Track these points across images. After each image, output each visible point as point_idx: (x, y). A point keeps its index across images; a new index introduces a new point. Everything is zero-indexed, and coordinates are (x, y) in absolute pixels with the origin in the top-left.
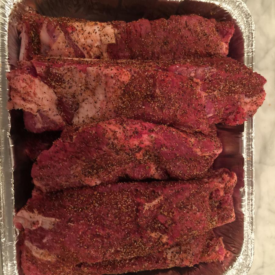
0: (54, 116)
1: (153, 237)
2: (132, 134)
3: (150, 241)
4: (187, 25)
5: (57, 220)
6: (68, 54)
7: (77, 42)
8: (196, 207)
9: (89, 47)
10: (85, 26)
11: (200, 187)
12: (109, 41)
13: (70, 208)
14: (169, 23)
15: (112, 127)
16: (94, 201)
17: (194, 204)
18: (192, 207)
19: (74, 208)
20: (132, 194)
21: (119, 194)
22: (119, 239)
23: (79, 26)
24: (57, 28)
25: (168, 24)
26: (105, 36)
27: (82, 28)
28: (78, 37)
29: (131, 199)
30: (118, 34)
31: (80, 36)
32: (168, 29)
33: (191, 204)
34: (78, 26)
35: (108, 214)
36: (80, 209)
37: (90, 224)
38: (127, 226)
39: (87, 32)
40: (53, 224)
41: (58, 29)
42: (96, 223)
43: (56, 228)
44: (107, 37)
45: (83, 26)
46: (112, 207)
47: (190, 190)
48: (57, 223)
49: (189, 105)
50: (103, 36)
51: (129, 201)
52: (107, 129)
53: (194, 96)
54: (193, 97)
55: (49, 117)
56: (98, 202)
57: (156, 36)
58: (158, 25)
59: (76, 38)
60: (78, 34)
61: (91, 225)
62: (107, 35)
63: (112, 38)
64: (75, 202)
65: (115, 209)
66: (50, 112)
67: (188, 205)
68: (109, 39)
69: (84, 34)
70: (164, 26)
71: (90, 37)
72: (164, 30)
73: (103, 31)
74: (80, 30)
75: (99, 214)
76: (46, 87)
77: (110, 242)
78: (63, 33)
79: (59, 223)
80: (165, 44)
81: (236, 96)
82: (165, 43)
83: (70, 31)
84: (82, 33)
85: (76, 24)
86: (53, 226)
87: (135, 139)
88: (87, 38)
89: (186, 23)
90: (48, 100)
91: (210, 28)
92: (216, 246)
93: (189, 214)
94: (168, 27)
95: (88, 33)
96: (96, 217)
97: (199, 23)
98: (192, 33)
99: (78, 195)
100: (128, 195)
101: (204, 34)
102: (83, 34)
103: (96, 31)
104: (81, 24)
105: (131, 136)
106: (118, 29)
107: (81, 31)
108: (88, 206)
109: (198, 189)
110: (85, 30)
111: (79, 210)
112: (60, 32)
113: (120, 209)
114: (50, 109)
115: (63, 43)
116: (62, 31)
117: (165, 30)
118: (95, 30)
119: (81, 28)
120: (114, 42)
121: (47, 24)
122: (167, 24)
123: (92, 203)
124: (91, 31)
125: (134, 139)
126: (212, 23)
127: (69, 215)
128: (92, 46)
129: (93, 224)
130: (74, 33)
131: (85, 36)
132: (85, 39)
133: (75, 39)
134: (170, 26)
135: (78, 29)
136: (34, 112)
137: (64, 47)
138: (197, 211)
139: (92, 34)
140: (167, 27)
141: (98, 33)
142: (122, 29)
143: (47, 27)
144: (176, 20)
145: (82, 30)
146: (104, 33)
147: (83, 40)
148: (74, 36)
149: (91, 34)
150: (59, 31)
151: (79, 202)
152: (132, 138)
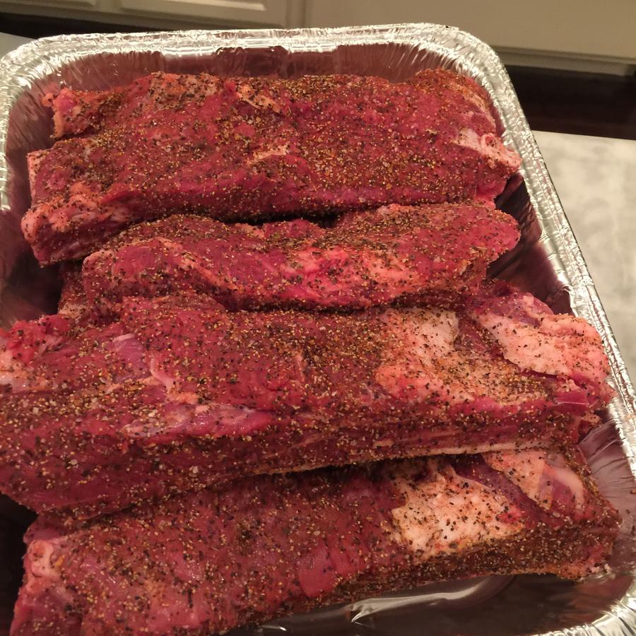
0: (501, 324)
1: (268, 99)
2: (345, 269)
3: (276, 92)
4: (187, 593)
5: (456, 142)
6: (503, 458)
7: (489, 493)
8: (163, 150)
9: (453, 492)
10: (479, 534)
11: (152, 186)
12: (411, 509)
13: (434, 163)
14: (243, 595)
15: (396, 275)
16: (391, 171)
17: (167, 154)
18: (173, 149)
19: (426, 163)
20: (314, 177)
21: (342, 179)
22: (337, 101)
23: (495, 529)
24: (550, 502)
25: (246, 592)
26: (425, 519)
27: (485, 527)
28: (488, 504)
29: (316, 168)
30: (389, 533)
31: (483, 508)
32: (245, 576)
33: (175, 154)
34: (498, 528)
35: (363, 146)
36: (415, 159)
37: (395, 132)
38: (320, 126)
39: (470, 521)
40: (462, 137)
41: (546, 501)
42: (385, 131)
43: (456, 130)
44: (420, 517)
45: (483, 532)
46: (355, 157)
47: (180, 179)
48: (454, 136)
49: (200, 343)
50: (428, 518)
51: (321, 165)
52: (407, 269)
53: (186, 363)
54: (189, 362)
55: (511, 320)
56: (383, 168)
57: (279, 551)
58: (278, 582)
59: (492, 500)
60: (491, 510)
61: (393, 131)
62: (420, 523)
63: (406, 517)
64: (425, 175)
65: (349, 154)
66: (512, 327)
67: (183, 152)
68: (410, 513)
69: (477, 515)
70: (257, 584)
71: (461, 511)
72: (256, 573)
73: (432, 531)
74: (489, 521)
75: (380, 149)
76: (539, 367)
77: (357, 96)
78: (531, 496)
79: (452, 136)
80: (248, 535)
81: (44, 383)
82: (248, 537)
83: (512, 510)
84: (481, 516)
85: (502, 531)
86: (462, 132)
87: (336, 257)
88: (468, 507)
89: (190, 601)
90: (526, 346)
91: (108, 597)
92: (78, 115)
93: (180, 135)
94: (245, 583)
95: (466, 518)
96: (385, 143)
97: (149, 607)
98: (172, 571)
99: (421, 186)
100: (324, 177)
101: (130, 573)
102: (479, 513)
103: (449, 527)
104: (491, 536)
105: (346, 263)
106: (394, 542)
107: (485, 520)
108: (402, 163)
109: (156, 182)
110: (477, 524)
111: (417, 159)
112: (538, 499)
113: (338, 154)
114: (516, 333)
115: (523, 477)
116: (535, 500)
117: (252, 573)
118: (452, 529)
119: (488, 525)
120: (397, 512)
121: (575, 506)
122: (250, 591)
123: (394, 168)
124: (460, 525)
125: (338, 258)
126: (100, 616)
127: (436, 150)
128: (448, 494)
129: (390, 130)
130: (502, 509)
131: (473, 510)
132: (471, 503)
133: (494, 498)
134: (241, 586)
135: (494, 523)
136: (549, 317)
137: (518, 469)
138: (160, 141)
139: (458, 518)
140: (249, 581)
141: (442, 524)
142: (383, 546)
143: (574, 497)
144: (223, 608)
145: (483, 523)
146: (426, 525)
147: (475, 498)
148: (498, 504)
149: (460, 516)
150: (542, 498)
151: (418, 172)
152: (342, 261)
